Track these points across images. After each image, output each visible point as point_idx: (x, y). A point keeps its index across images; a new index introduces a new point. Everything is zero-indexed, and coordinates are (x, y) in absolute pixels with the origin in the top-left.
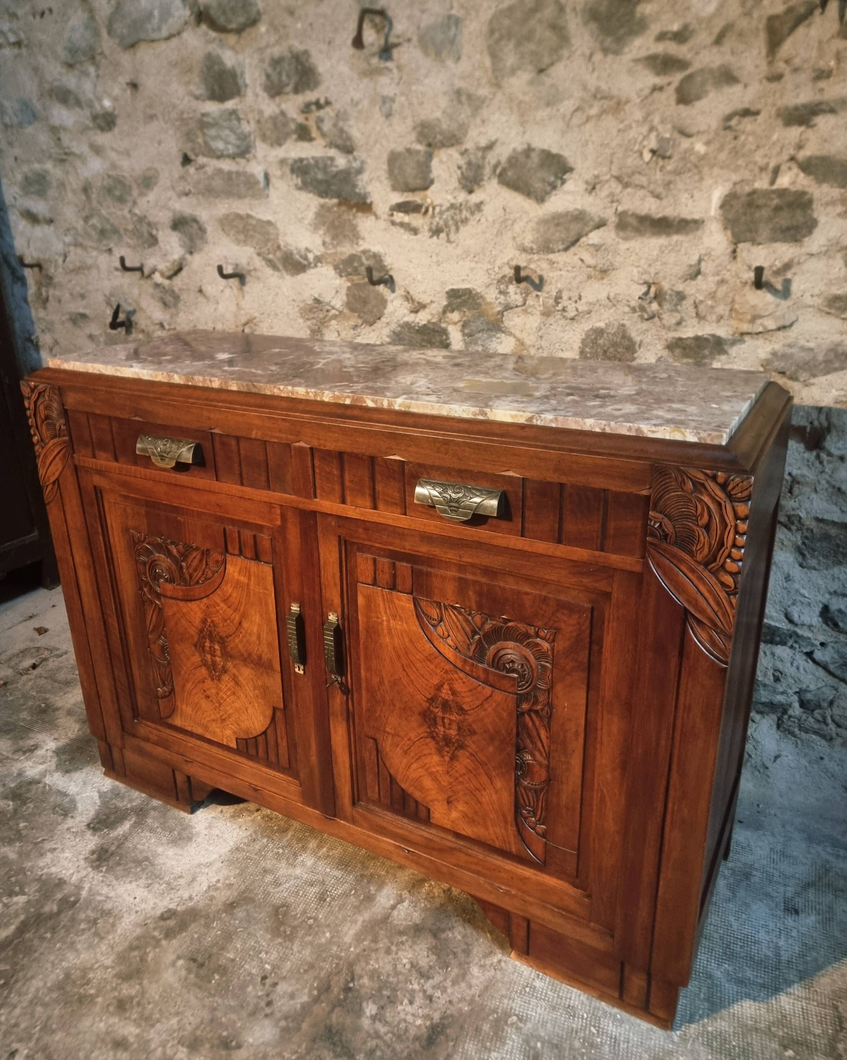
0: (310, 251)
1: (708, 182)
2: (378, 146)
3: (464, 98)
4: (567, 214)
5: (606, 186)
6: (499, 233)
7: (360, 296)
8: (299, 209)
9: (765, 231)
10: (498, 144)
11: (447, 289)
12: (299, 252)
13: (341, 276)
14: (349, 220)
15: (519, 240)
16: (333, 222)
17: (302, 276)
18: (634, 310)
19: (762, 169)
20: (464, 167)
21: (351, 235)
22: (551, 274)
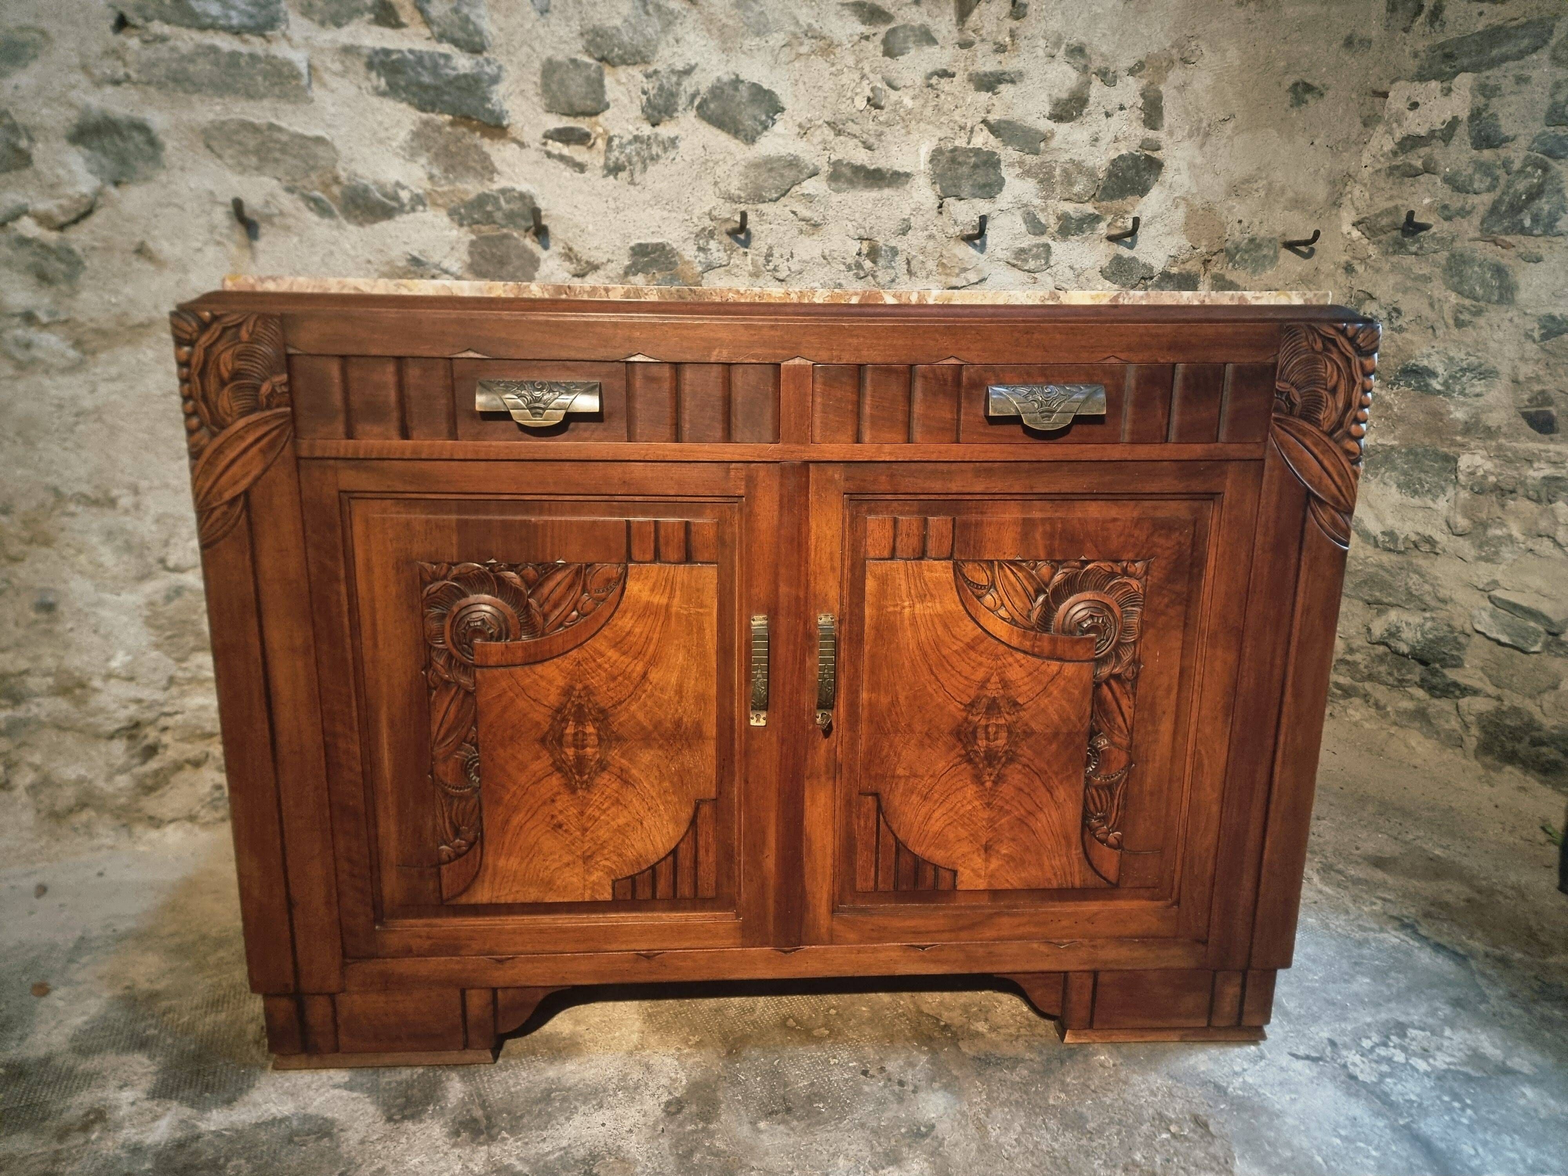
0: (403, 188)
1: (915, 136)
2: (526, 49)
3: (650, 8)
4: (780, 159)
5: (818, 132)
6: (699, 177)
7: (493, 255)
8: (380, 123)
9: (966, 189)
10: (697, 70)
11: (632, 244)
12: (381, 187)
13: (461, 225)
14: (476, 146)
15: (721, 185)
16: (446, 147)
17: (383, 226)
18: (849, 268)
19: (962, 128)
20: (652, 93)
21: (478, 167)
22: (759, 228)
